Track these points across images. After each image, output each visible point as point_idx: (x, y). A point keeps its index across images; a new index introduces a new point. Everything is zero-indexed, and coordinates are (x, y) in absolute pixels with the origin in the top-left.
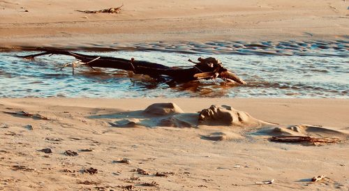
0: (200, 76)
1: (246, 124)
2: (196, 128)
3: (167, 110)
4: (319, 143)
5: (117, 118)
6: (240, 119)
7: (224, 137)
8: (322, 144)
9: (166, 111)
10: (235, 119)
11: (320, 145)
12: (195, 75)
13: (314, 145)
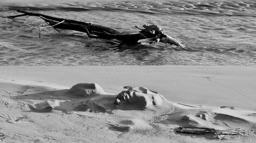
0: (144, 42)
1: (159, 108)
2: (110, 113)
3: (88, 91)
4: (223, 136)
5: (41, 99)
6: (154, 103)
7: (132, 127)
8: (226, 137)
9: (88, 93)
10: (149, 103)
11: (223, 139)
12: (139, 41)
13: (217, 138)
